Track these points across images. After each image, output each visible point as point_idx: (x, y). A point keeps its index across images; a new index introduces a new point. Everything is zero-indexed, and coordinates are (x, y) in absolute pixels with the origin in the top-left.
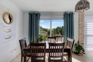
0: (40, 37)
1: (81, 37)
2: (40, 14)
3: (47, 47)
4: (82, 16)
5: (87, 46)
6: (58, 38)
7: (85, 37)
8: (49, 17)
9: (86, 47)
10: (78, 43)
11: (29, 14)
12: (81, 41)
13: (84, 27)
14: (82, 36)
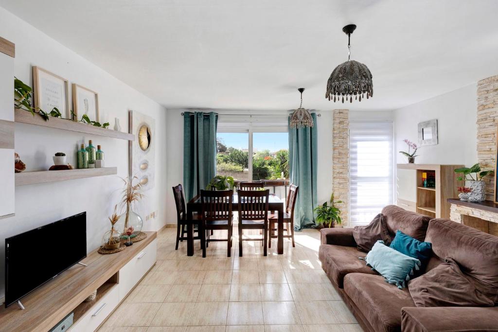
0: (219, 180)
1: (340, 184)
2: (217, 116)
3: (236, 200)
4: (340, 123)
5: (358, 210)
6: (277, 188)
7: (352, 183)
8: (245, 125)
9: (353, 214)
10: (332, 200)
11: (183, 114)
12: (340, 194)
13: (346, 154)
14: (341, 181)
